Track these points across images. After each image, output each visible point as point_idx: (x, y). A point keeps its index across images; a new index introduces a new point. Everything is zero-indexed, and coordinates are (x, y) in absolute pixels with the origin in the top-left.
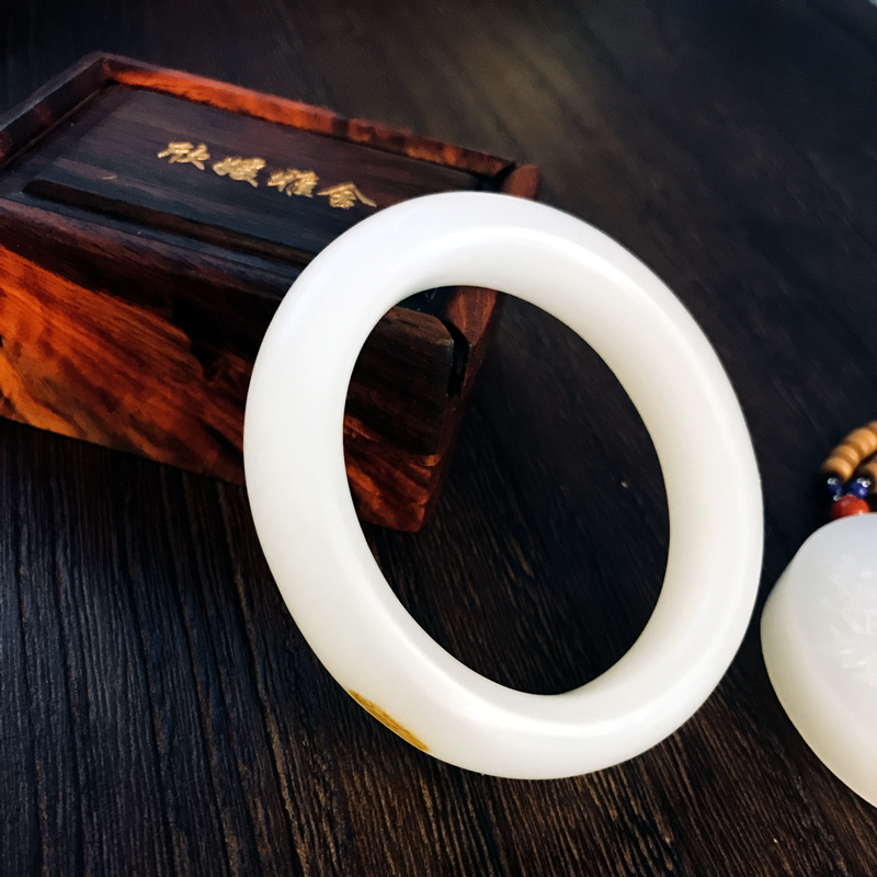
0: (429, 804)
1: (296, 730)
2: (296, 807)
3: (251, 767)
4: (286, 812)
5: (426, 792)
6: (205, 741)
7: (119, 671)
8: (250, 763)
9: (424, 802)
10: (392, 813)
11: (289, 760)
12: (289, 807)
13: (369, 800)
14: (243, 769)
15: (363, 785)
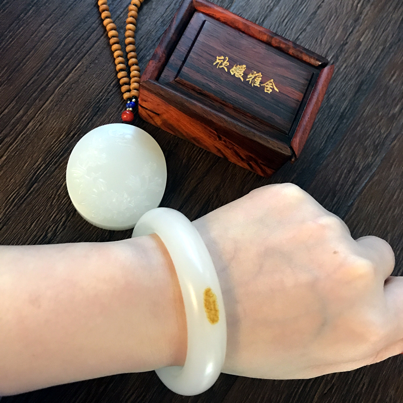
0: (61, 138)
1: (55, 102)
2: (38, 116)
3: (39, 101)
4: (35, 115)
5: (63, 135)
6: (37, 90)
7: (37, 63)
8: (40, 101)
9: (60, 137)
10: (52, 133)
11: (47, 107)
12: (37, 115)
13: (51, 127)
14: (37, 101)
15: (54, 123)
